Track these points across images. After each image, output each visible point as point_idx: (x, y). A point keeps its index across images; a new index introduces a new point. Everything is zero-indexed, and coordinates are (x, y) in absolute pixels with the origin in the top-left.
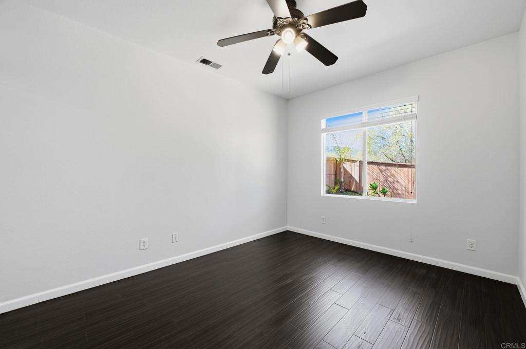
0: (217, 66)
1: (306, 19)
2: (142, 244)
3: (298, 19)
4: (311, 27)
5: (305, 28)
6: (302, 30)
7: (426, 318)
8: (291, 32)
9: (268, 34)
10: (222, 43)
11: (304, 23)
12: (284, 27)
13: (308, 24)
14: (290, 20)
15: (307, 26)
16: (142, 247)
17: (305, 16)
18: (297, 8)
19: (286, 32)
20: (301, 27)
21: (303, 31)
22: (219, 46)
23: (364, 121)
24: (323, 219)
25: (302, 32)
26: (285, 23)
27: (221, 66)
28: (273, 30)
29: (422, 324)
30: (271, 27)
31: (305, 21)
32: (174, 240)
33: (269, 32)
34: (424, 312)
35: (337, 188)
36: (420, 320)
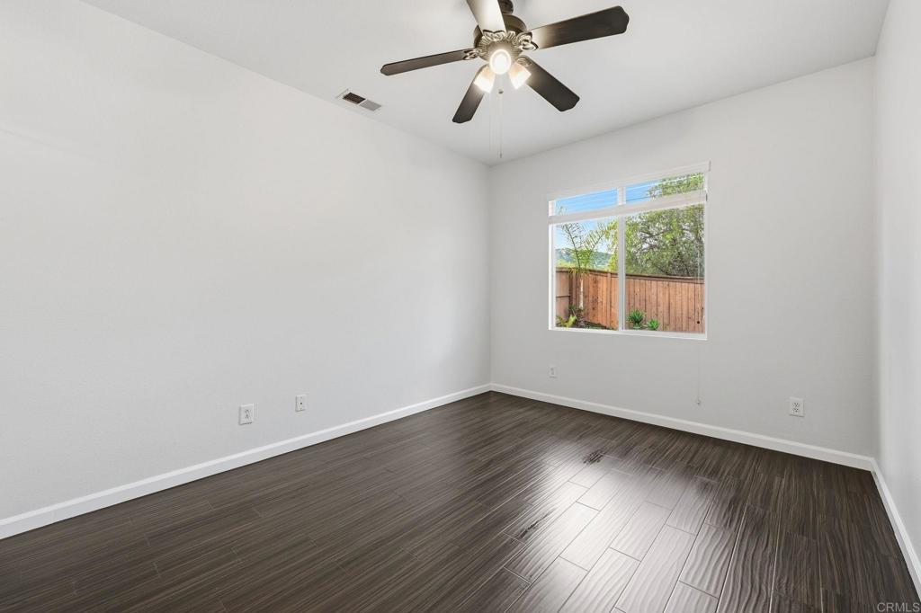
0: (373, 107)
1: (530, 34)
2: (243, 415)
3: (517, 34)
4: (537, 47)
5: (527, 49)
6: (521, 51)
7: (725, 521)
8: (505, 54)
9: (466, 56)
10: (390, 69)
11: (527, 41)
12: (492, 45)
13: (532, 43)
14: (504, 34)
15: (532, 45)
16: (244, 420)
17: (528, 29)
18: (514, 14)
19: (497, 54)
20: (521, 47)
21: (525, 53)
22: (383, 75)
23: (620, 204)
24: (552, 369)
25: (521, 54)
26: (495, 40)
27: (379, 106)
28: (475, 51)
29: (716, 531)
30: (471, 45)
31: (528, 37)
32: (299, 407)
33: (468, 54)
34: (720, 512)
35: (572, 319)
36: (715, 523)
